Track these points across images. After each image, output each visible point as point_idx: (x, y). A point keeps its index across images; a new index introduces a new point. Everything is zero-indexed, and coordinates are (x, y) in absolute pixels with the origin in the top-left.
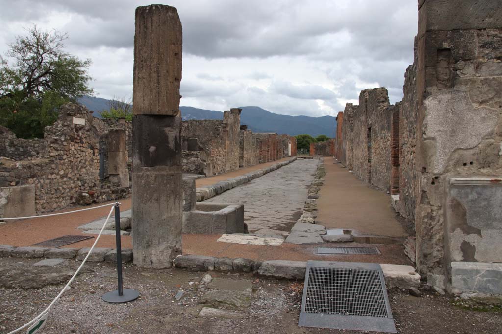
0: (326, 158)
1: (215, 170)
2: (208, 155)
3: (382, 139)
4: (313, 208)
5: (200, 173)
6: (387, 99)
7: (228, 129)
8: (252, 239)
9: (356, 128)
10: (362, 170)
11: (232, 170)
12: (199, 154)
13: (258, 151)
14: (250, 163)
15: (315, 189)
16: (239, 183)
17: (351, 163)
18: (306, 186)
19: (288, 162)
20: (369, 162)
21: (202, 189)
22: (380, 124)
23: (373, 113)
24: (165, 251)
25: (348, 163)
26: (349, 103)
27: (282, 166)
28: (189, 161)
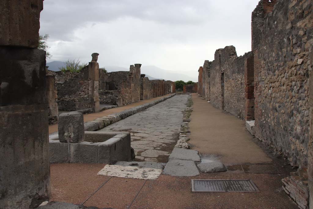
0: (192, 94)
1: (124, 102)
2: (119, 93)
3: (233, 80)
4: (187, 131)
5: (114, 104)
6: (235, 53)
7: (133, 76)
8: (131, 171)
9: (212, 75)
10: (217, 101)
11: (136, 102)
12: (113, 92)
13: (152, 90)
14: (148, 97)
15: (188, 114)
16: (139, 111)
17: (209, 96)
18: (182, 112)
19: (171, 96)
20: (223, 95)
21: (111, 116)
22: (231, 70)
23: (226, 63)
24: (24, 201)
25: (206, 96)
26: (207, 60)
27: (167, 98)
28: (107, 97)
